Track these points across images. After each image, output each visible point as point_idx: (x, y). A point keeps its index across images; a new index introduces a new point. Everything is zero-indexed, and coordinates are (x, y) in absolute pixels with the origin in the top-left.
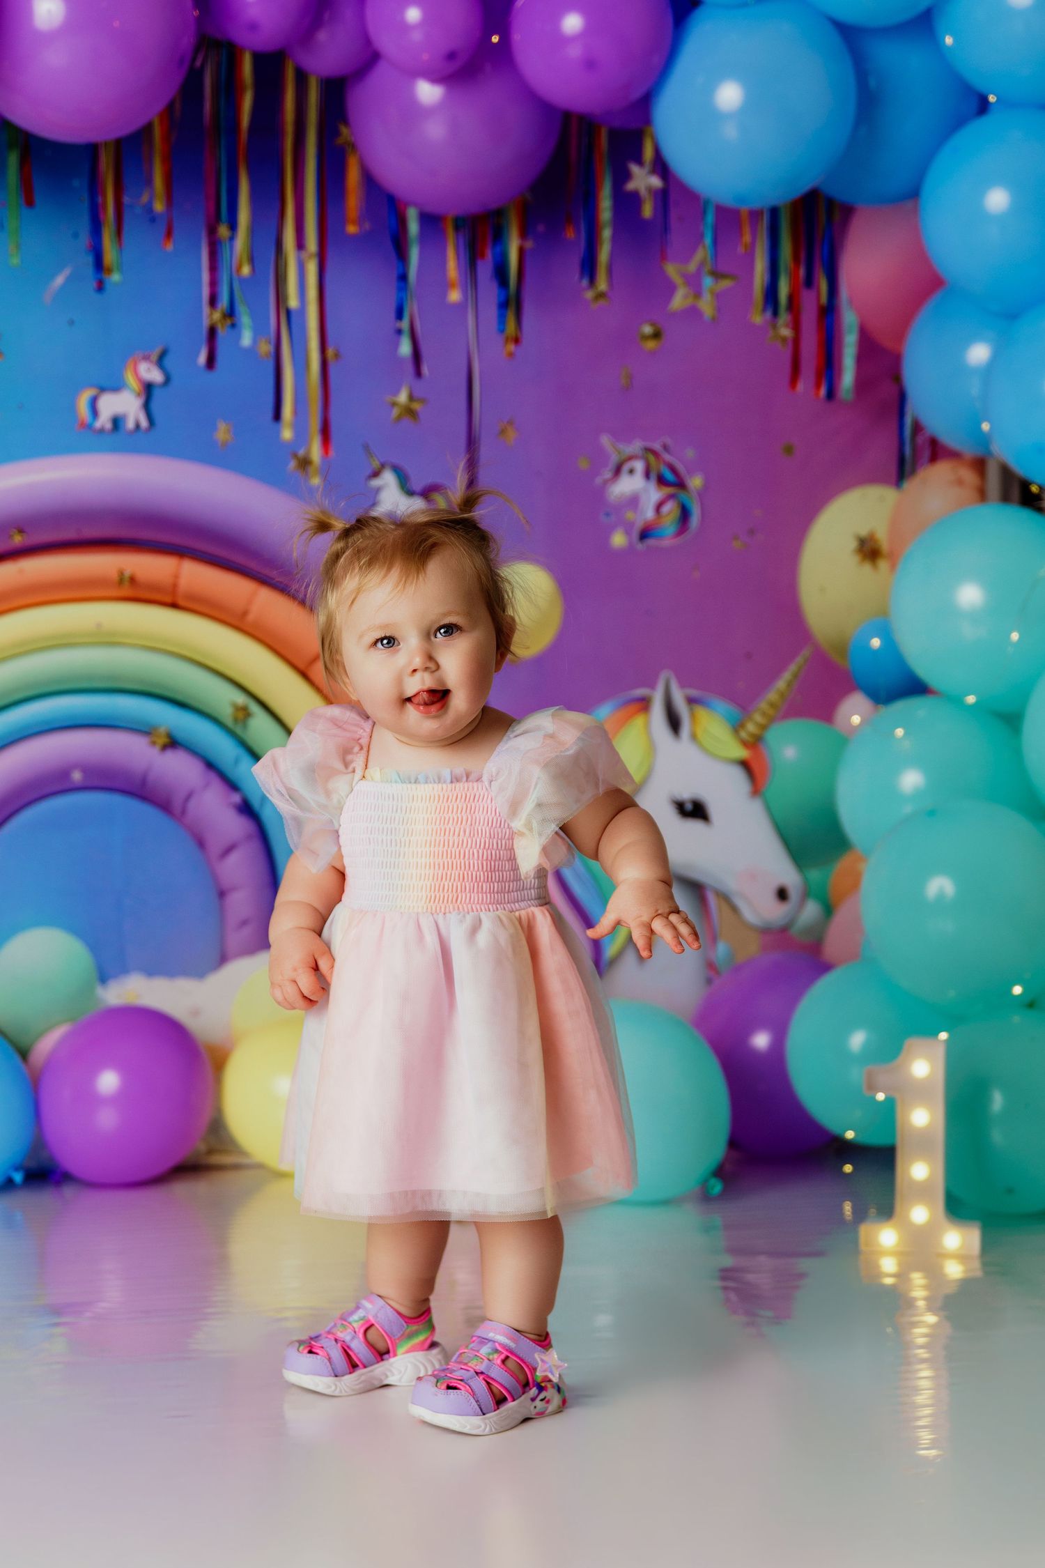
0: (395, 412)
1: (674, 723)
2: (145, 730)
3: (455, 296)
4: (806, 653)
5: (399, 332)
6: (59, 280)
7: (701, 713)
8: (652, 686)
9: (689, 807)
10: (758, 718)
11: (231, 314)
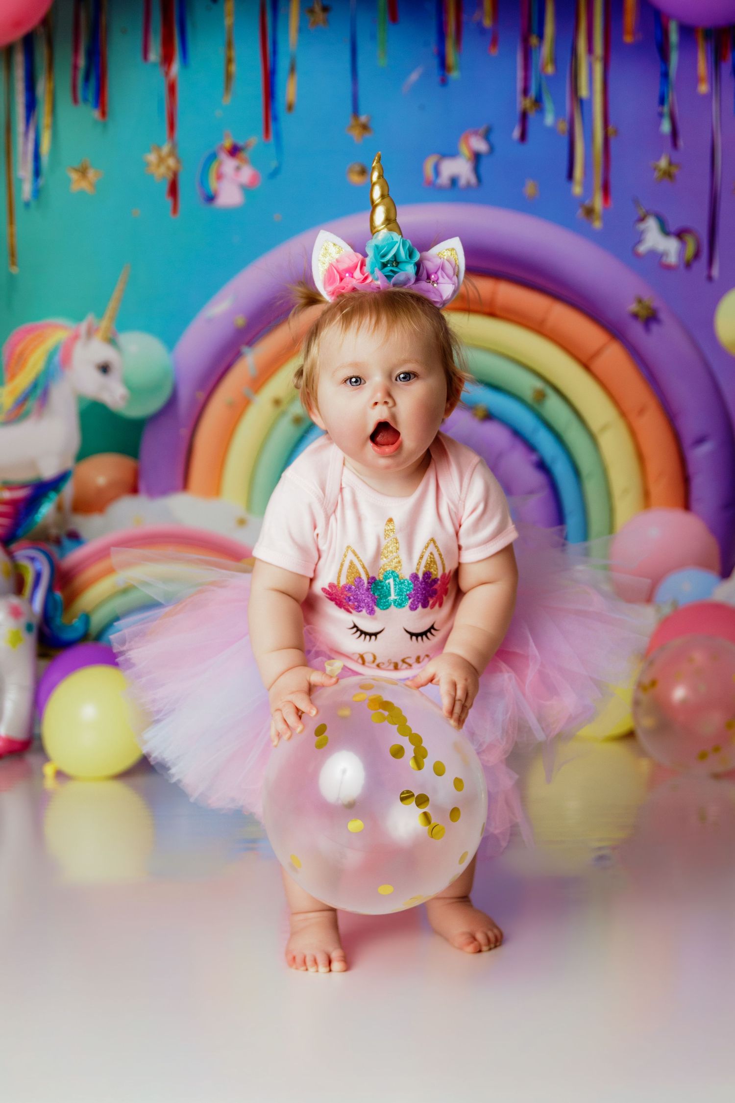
0: (657, 175)
2: (469, 406)
3: (703, 88)
5: (661, 115)
6: (414, 77)
11: (538, 102)
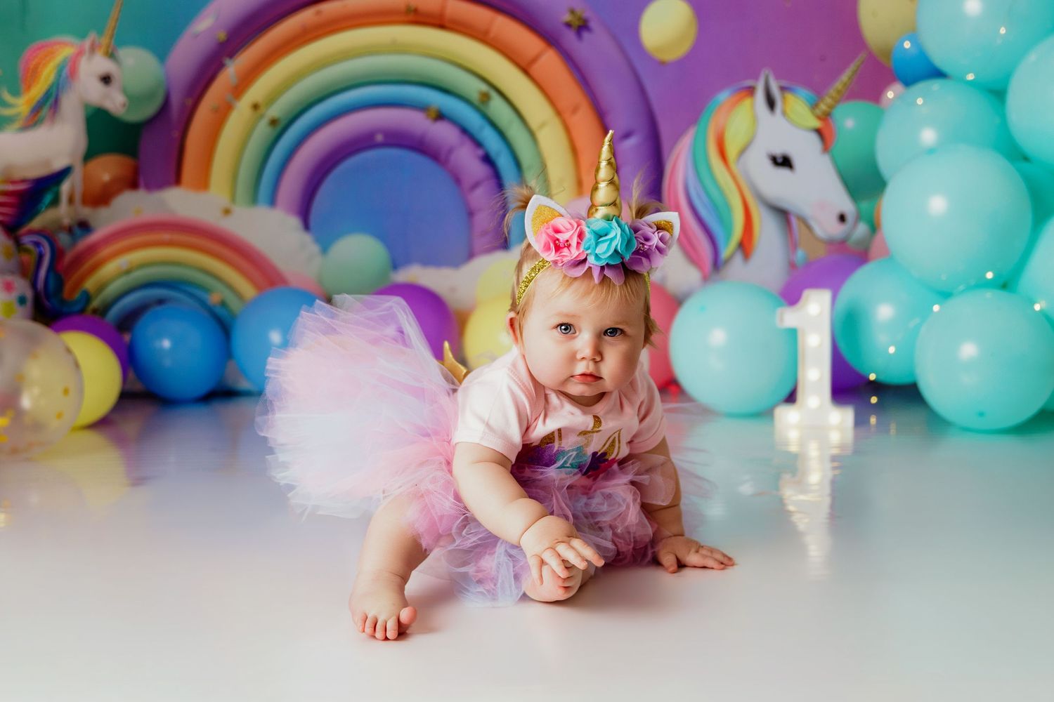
1: (771, 103)
2: (423, 108)
4: (862, 56)
7: (789, 97)
8: (756, 78)
9: (780, 160)
10: (828, 100)
